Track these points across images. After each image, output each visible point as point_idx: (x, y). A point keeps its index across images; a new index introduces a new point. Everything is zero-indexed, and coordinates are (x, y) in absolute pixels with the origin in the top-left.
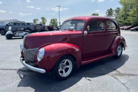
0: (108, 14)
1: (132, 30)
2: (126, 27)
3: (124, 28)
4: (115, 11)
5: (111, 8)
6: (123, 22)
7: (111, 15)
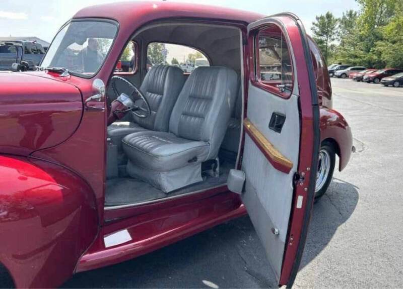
0: (318, 30)
1: (386, 84)
2: (368, 73)
3: (365, 77)
4: (342, 22)
5: (330, 13)
6: (361, 58)
7: (327, 33)
